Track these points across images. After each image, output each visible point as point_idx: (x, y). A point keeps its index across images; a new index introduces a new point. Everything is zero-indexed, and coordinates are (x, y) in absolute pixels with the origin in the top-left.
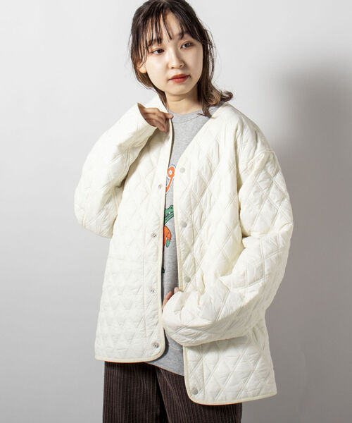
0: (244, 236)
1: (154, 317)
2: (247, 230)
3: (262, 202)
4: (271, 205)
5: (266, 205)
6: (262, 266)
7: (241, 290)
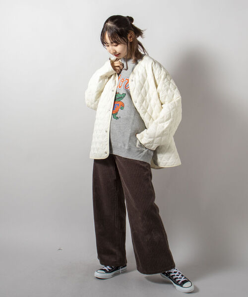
0: (162, 104)
2: (163, 103)
3: (167, 90)
4: (171, 91)
5: (169, 91)
6: (170, 113)
7: (162, 124)
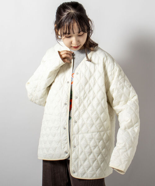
1: (65, 140)
